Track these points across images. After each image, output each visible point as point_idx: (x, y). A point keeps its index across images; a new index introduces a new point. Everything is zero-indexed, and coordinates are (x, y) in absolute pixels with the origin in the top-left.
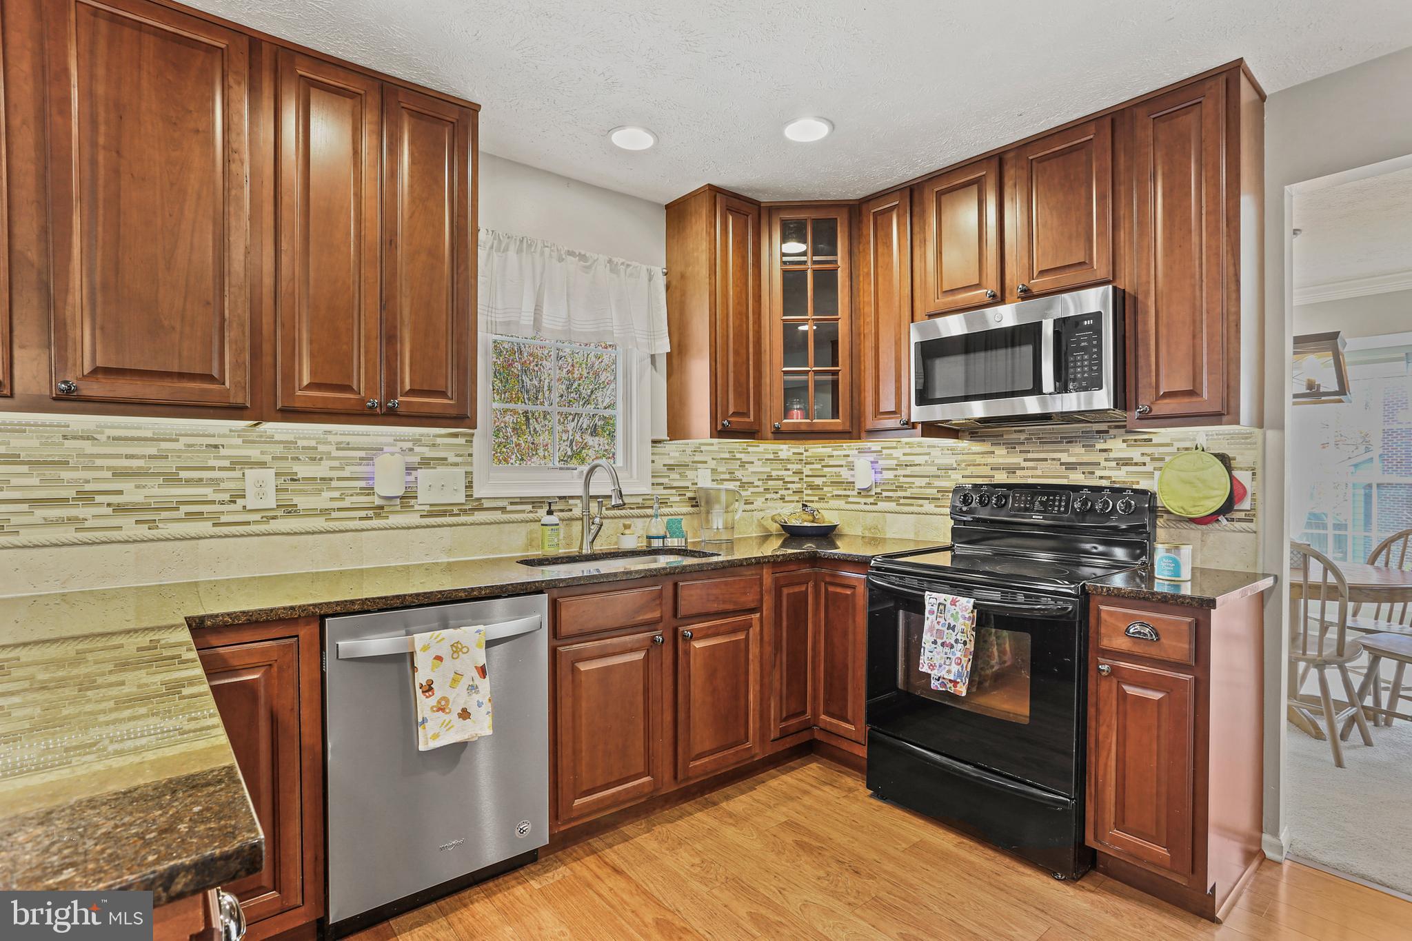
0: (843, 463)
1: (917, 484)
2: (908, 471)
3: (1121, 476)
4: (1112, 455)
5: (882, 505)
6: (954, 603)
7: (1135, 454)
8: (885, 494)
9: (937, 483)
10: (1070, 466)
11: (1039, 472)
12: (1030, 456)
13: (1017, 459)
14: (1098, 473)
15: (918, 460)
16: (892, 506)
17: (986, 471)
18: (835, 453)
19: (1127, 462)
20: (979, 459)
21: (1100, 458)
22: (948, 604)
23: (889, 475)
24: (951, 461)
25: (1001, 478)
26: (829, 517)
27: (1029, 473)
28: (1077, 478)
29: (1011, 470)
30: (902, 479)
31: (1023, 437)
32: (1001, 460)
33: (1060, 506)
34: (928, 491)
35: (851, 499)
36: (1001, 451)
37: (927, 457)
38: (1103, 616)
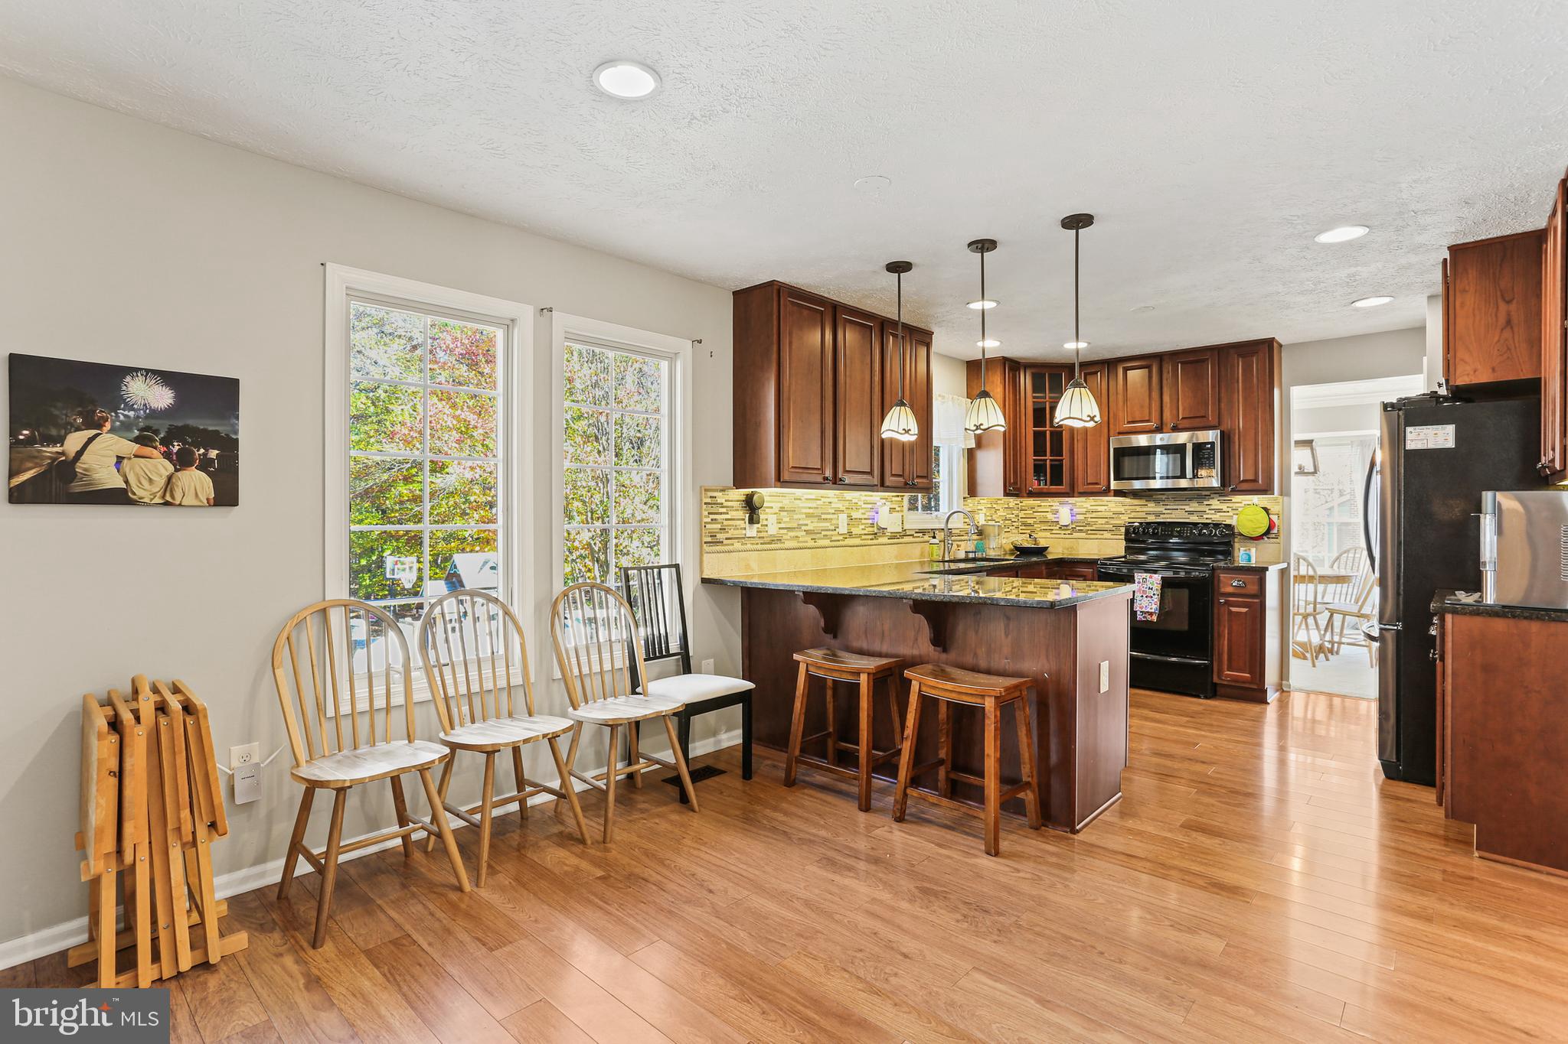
0: (1049, 510)
1: (1100, 522)
2: (1094, 515)
3: (1217, 518)
4: (1212, 507)
5: (1076, 535)
6: (1151, 577)
7: (1224, 507)
8: (1078, 528)
9: (1113, 522)
10: (1191, 513)
11: (1173, 516)
12: (1168, 507)
13: (1161, 509)
14: (1205, 516)
15: (1100, 508)
16: (1083, 535)
17: (1143, 515)
18: (1043, 504)
19: (1220, 511)
20: (1138, 508)
21: (1206, 509)
22: (1148, 579)
23: (1081, 517)
24: (1122, 509)
25: (1151, 519)
26: (1042, 543)
27: (1168, 516)
28: (1194, 519)
29: (1157, 515)
30: (1089, 520)
31: (1164, 497)
32: (1151, 509)
33: (1187, 533)
34: (1107, 526)
35: (1053, 532)
36: (1153, 505)
37: (1106, 507)
38: (1221, 578)
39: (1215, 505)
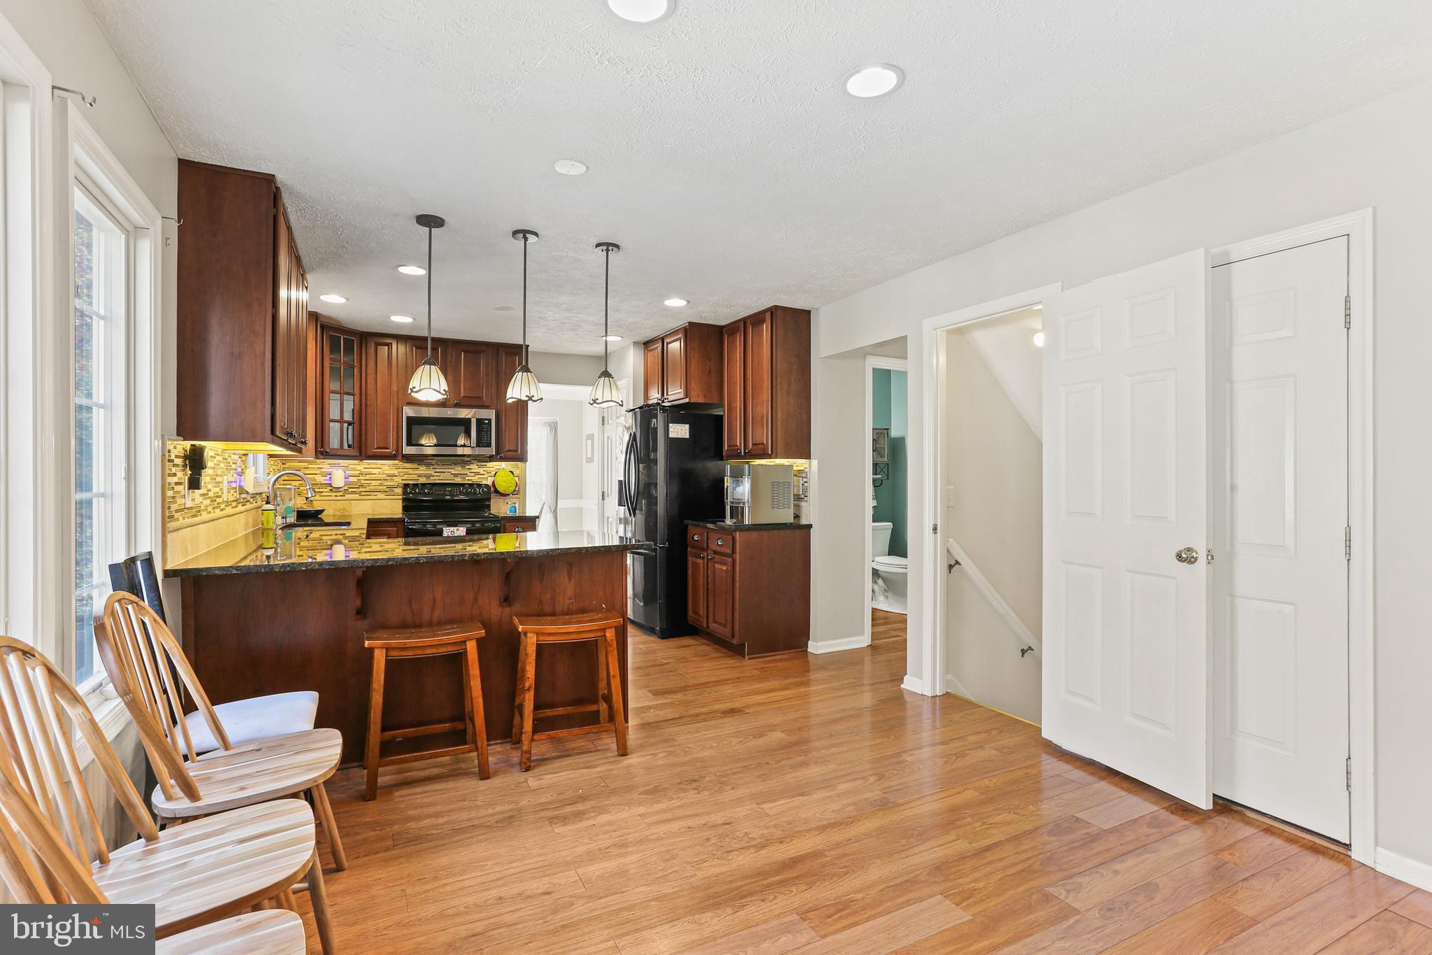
0: (318, 472)
1: (373, 484)
2: (368, 477)
3: (475, 479)
4: (472, 471)
5: (348, 496)
6: (458, 530)
7: (481, 471)
8: (350, 490)
9: (386, 483)
10: (456, 475)
11: (441, 478)
12: (437, 470)
13: (431, 472)
14: (467, 478)
15: (373, 471)
16: (357, 496)
17: (415, 477)
18: (310, 466)
19: (478, 473)
20: (410, 471)
21: (468, 472)
22: (455, 531)
23: (354, 479)
24: (396, 472)
25: (423, 480)
26: (317, 506)
27: (437, 478)
28: (458, 480)
29: (428, 476)
30: (363, 482)
31: (433, 462)
32: (423, 472)
33: (457, 492)
34: (381, 487)
35: (323, 494)
36: (424, 468)
37: (380, 470)
38: (507, 527)
39: (475, 469)
